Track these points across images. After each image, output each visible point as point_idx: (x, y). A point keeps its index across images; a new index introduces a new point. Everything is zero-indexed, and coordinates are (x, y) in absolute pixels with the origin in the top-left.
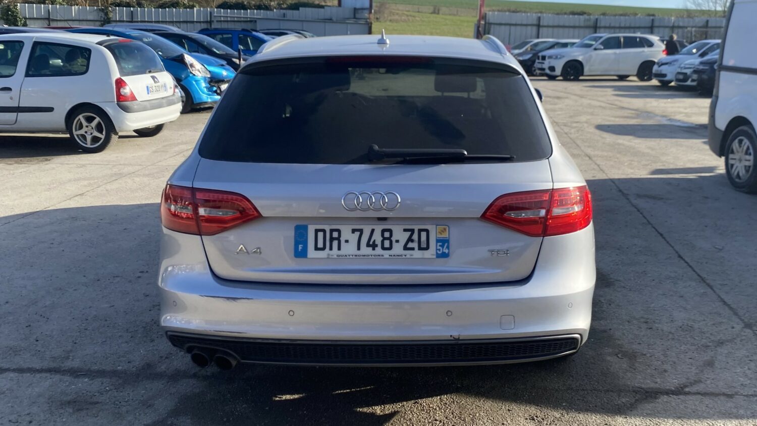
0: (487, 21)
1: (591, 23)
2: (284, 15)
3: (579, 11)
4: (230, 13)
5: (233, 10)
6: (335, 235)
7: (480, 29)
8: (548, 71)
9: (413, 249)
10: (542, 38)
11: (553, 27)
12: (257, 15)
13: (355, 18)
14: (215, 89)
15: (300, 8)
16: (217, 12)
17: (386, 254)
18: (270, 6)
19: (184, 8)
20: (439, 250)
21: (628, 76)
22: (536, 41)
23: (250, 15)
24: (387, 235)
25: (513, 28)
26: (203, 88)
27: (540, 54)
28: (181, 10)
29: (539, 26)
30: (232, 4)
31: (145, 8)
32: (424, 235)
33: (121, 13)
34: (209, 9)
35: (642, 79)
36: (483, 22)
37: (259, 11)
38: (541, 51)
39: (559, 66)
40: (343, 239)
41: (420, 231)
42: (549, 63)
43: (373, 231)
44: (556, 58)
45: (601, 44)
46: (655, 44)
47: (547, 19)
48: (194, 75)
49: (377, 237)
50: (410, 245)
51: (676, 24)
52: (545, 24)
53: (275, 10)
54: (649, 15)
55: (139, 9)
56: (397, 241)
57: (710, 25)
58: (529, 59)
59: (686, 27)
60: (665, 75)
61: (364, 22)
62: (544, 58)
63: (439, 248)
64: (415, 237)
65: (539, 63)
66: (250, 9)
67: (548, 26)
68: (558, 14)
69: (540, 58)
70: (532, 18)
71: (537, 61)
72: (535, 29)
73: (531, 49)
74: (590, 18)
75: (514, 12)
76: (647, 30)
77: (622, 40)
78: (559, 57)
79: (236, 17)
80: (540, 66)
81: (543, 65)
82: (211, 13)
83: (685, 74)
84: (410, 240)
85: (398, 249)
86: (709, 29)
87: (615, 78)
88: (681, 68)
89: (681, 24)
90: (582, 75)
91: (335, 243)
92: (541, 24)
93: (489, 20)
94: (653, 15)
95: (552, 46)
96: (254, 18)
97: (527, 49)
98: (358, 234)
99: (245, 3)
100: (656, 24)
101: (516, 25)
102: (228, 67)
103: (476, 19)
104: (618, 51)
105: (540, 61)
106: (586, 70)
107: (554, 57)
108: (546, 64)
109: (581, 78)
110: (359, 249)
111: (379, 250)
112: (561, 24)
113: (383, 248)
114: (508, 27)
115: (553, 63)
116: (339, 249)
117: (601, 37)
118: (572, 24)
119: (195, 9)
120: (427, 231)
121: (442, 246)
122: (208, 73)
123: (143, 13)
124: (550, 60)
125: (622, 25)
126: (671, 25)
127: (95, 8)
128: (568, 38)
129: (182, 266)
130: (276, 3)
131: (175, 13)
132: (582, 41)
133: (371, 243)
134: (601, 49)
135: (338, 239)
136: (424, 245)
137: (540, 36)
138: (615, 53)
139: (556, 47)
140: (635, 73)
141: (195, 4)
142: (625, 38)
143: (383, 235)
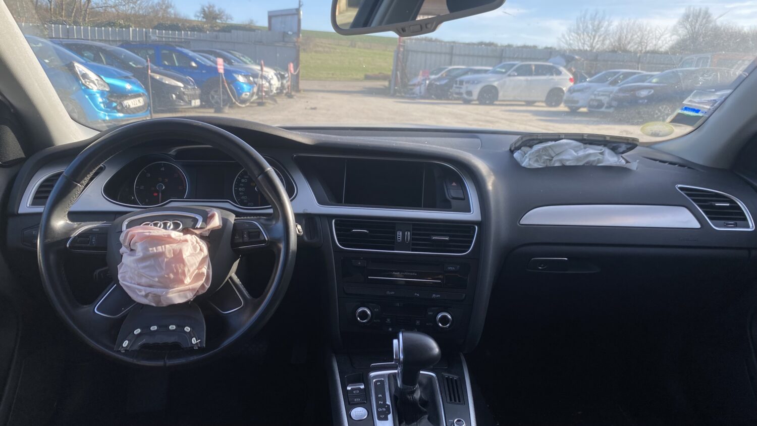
0: (405, 49)
1: (497, 54)
2: (217, 37)
4: (165, 34)
5: (167, 32)
7: (400, 55)
8: (465, 96)
10: (454, 65)
12: (191, 36)
13: (283, 41)
14: (114, 104)
15: (233, 31)
16: (152, 32)
18: (203, 28)
19: (121, 28)
21: (535, 102)
22: (450, 68)
23: (184, 36)
26: (98, 103)
27: (458, 79)
28: (117, 29)
29: (451, 54)
30: (167, 25)
31: (81, 26)
33: (57, 30)
34: (144, 30)
35: (550, 105)
36: (402, 49)
37: (193, 33)
38: (456, 77)
39: (476, 90)
42: (467, 87)
44: (474, 83)
45: (515, 70)
46: (563, 73)
47: (459, 49)
48: (88, 88)
52: (457, 53)
53: (208, 32)
55: (75, 27)
58: (446, 85)
60: (577, 102)
61: (292, 46)
62: (461, 82)
66: (184, 31)
67: (460, 55)
68: (468, 44)
69: (458, 83)
70: (446, 47)
71: (455, 86)
72: (448, 57)
73: (446, 75)
74: (497, 49)
75: (429, 41)
77: (533, 68)
78: (476, 82)
79: (171, 38)
80: (457, 90)
81: (461, 89)
82: (146, 33)
83: (600, 101)
87: (523, 103)
88: (595, 95)
90: (497, 100)
92: (454, 53)
93: (407, 47)
95: (466, 72)
96: (188, 39)
97: (442, 75)
99: (180, 25)
101: (431, 53)
102: (134, 79)
104: (529, 78)
105: (458, 86)
106: (501, 94)
107: (471, 82)
108: (464, 89)
109: (496, 103)
112: (472, 54)
114: (424, 55)
115: (470, 88)
117: (514, 65)
118: (481, 54)
119: (131, 29)
122: (106, 85)
123: (79, 31)
124: (467, 85)
127: (31, 24)
128: (482, 65)
130: (209, 25)
131: (112, 32)
134: (515, 76)
137: (453, 63)
138: (527, 80)
139: (469, 73)
140: (544, 99)
141: (131, 24)
142: (536, 66)
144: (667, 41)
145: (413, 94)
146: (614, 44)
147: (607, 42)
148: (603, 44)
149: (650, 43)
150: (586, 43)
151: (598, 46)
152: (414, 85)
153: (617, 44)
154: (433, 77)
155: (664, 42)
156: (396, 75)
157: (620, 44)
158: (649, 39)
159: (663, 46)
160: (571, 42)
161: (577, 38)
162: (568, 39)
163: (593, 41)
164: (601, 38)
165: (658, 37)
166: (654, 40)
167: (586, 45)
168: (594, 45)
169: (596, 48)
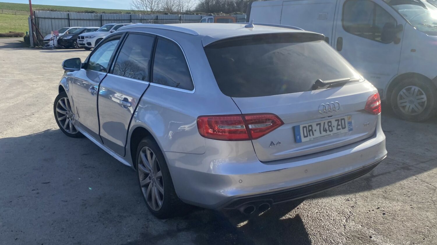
0: (36, 16)
1: (99, 18)
3: (90, 10)
6: (310, 128)
7: (33, 21)
8: (86, 45)
9: (340, 129)
10: (73, 26)
11: (77, 20)
17: (331, 133)
20: (349, 127)
22: (71, 28)
24: (330, 124)
25: (53, 20)
27: (80, 35)
29: (69, 19)
32: (343, 121)
36: (33, 17)
38: (78, 34)
39: (93, 42)
40: (313, 130)
41: (342, 119)
43: (324, 123)
44: (90, 37)
45: (114, 29)
47: (73, 15)
49: (326, 126)
50: (339, 127)
51: (142, 18)
52: (72, 18)
54: (127, 13)
56: (334, 126)
57: (158, 18)
58: (71, 39)
59: (148, 20)
62: (83, 38)
63: (349, 126)
64: (340, 123)
65: (79, 40)
67: (74, 19)
68: (79, 12)
69: (80, 37)
70: (64, 15)
71: (78, 39)
72: (67, 21)
73: (70, 33)
74: (97, 15)
75: (51, 11)
76: (128, 21)
78: (92, 37)
80: (81, 42)
81: (83, 42)
84: (338, 125)
85: (335, 129)
86: (158, 21)
89: (145, 18)
91: (311, 133)
92: (70, 18)
93: (37, 15)
94: (130, 13)
95: (83, 31)
97: (66, 33)
98: (319, 126)
100: (133, 18)
101: (54, 18)
103: (28, 16)
105: (81, 39)
108: (85, 41)
110: (321, 133)
111: (328, 133)
112: (82, 18)
113: (330, 131)
114: (50, 20)
115: (89, 40)
116: (313, 135)
118: (88, 18)
120: (344, 119)
121: (350, 125)
124: (87, 39)
125: (115, 19)
126: (140, 18)
129: (220, 160)
132: (101, 28)
133: (325, 129)
135: (312, 130)
136: (344, 126)
137: (70, 25)
143: (328, 124)
144: (194, 4)
145: (49, 46)
146: (164, 7)
147: (160, 5)
148: (158, 7)
149: (184, 5)
150: (148, 6)
151: (155, 8)
152: (49, 40)
153: (166, 7)
154: (60, 35)
155: (192, 4)
156: (33, 34)
157: (168, 7)
158: (183, 2)
159: (192, 6)
160: (139, 5)
161: (142, 3)
162: (136, 4)
163: (152, 5)
164: (156, 3)
165: (188, 1)
166: (186, 3)
167: (148, 8)
168: (153, 7)
169: (154, 9)
